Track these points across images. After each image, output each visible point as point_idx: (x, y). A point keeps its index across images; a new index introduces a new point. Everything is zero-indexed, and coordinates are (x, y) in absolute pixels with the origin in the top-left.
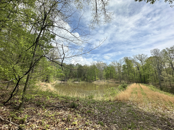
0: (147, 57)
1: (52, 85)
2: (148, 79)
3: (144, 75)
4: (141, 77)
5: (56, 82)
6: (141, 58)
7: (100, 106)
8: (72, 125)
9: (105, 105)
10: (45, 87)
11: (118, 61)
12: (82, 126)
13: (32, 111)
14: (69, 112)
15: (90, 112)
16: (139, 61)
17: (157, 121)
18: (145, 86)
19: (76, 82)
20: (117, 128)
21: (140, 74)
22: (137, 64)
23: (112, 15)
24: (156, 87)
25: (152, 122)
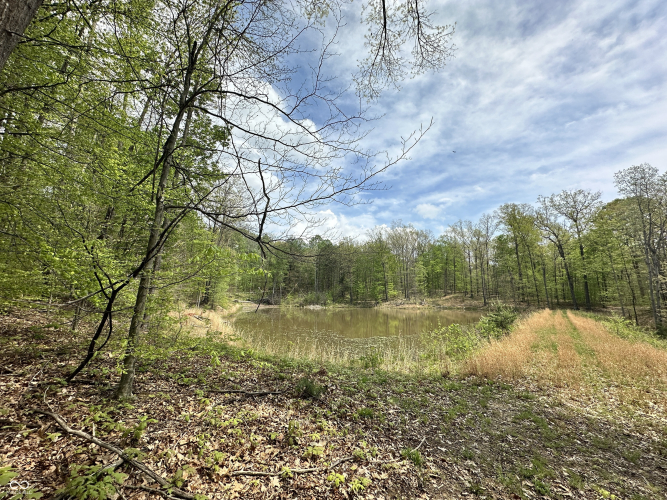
0: (599, 200)
1: (224, 318)
2: (603, 293)
3: (585, 277)
4: (571, 285)
5: (238, 305)
6: (572, 206)
7: (406, 392)
8: (304, 459)
9: (427, 392)
10: (201, 327)
11: (476, 222)
12: (343, 462)
13: (161, 404)
14: (291, 412)
15: (371, 416)
16: (563, 221)
17: (643, 458)
18: (590, 320)
19: (311, 307)
20: (475, 474)
21: (568, 274)
22: (556, 231)
23: (447, 38)
24: (637, 324)
25: (622, 460)
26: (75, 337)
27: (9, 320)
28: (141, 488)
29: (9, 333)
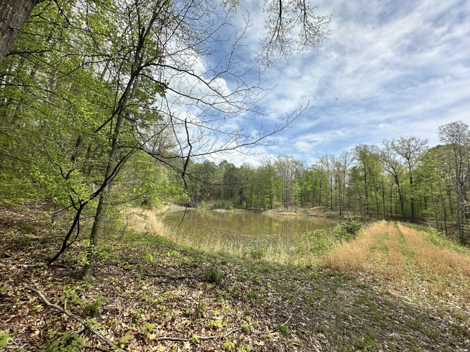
0: (426, 145)
1: (157, 215)
2: (424, 211)
3: (412, 199)
4: (402, 204)
5: (167, 207)
6: (407, 149)
7: (281, 279)
8: (207, 329)
9: (295, 279)
10: (141, 221)
11: (338, 156)
12: (234, 332)
13: (112, 284)
14: (201, 292)
15: (255, 297)
16: (399, 159)
17: (441, 336)
18: (413, 230)
19: (219, 210)
20: (324, 344)
21: (400, 196)
22: (394, 166)
23: (324, 26)
24: (447, 235)
25: (426, 337)
26: (53, 229)
27: (8, 213)
28: (96, 348)
29: (8, 224)
